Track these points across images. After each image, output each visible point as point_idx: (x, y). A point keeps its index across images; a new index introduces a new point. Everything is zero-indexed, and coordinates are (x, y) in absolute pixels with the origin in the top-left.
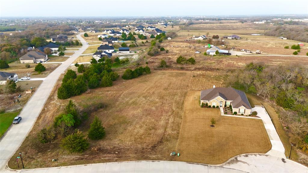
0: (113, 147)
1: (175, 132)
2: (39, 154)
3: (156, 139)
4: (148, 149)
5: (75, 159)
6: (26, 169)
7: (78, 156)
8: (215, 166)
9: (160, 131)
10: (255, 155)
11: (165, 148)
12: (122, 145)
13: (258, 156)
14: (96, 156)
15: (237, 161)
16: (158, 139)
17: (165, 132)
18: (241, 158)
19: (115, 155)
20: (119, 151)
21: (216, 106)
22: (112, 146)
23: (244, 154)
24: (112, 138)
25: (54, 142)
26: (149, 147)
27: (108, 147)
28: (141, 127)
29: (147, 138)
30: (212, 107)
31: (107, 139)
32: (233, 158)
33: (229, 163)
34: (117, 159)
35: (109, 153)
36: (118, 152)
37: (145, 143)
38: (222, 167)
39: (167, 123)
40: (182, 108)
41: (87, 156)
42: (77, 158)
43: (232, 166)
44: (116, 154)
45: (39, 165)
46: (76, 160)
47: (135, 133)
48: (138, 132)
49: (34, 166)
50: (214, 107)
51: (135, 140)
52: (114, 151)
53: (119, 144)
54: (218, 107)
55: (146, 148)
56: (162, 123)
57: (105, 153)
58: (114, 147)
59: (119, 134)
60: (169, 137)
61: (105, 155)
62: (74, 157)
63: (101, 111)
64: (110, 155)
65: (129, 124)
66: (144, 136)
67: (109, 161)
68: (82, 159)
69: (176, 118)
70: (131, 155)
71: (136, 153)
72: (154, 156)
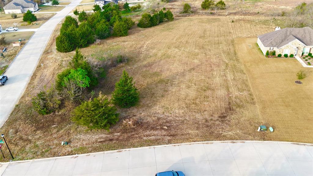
0: (156, 118)
1: (245, 93)
2: (38, 132)
3: (221, 104)
4: (215, 121)
5: (99, 140)
6: (18, 160)
7: (104, 136)
9: (222, 92)
11: (243, 119)
12: (170, 115)
14: (133, 135)
16: (224, 105)
17: (229, 94)
19: (164, 133)
20: (168, 125)
21: (289, 55)
22: (154, 117)
24: (150, 105)
25: (60, 113)
26: (216, 119)
27: (149, 119)
28: (188, 87)
29: (206, 103)
30: (283, 56)
31: (142, 107)
35: (153, 129)
36: (168, 127)
37: (205, 111)
39: (226, 81)
40: (237, 60)
41: (119, 134)
42: (101, 138)
44: (165, 130)
45: (39, 153)
46: (101, 142)
47: (183, 97)
48: (187, 95)
49: (30, 155)
50: (286, 56)
51: (187, 107)
52: (160, 125)
53: (163, 113)
54: (292, 56)
55: (211, 120)
56: (218, 80)
57: (146, 129)
58: (159, 119)
59: (158, 98)
60: (238, 101)
61: (148, 132)
62: (97, 137)
63: (122, 67)
64: (156, 132)
65: (169, 84)
66: (198, 100)
67: (157, 142)
68: (111, 140)
69: (236, 73)
70: (190, 132)
71: (198, 128)
72: (230, 133)
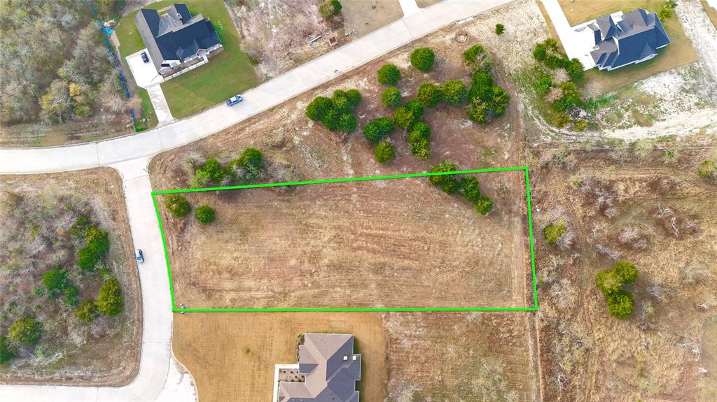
0: (190, 241)
1: (228, 303)
3: (211, 283)
4: (189, 279)
8: (170, 349)
9: (228, 285)
10: (195, 394)
11: (192, 297)
12: (194, 249)
13: (195, 397)
14: (173, 230)
15: (183, 373)
16: (209, 286)
17: (226, 291)
18: (188, 378)
19: (175, 248)
23: (194, 383)
24: (206, 233)
26: (192, 279)
27: (188, 236)
28: (236, 259)
29: (211, 273)
31: (203, 228)
32: (186, 369)
33: (178, 364)
34: (171, 252)
35: (178, 241)
36: (181, 249)
37: (201, 273)
38: (171, 356)
39: (249, 290)
41: (173, 221)
42: (169, 212)
43: (173, 368)
46: (165, 214)
48: (221, 258)
51: (205, 260)
52: (182, 245)
53: (197, 244)
56: (249, 283)
57: (178, 237)
61: (174, 238)
64: (175, 243)
65: (240, 242)
66: (215, 267)
67: (167, 244)
68: (167, 219)
69: (266, 300)
70: (177, 264)
71: (181, 268)
72: (178, 287)
